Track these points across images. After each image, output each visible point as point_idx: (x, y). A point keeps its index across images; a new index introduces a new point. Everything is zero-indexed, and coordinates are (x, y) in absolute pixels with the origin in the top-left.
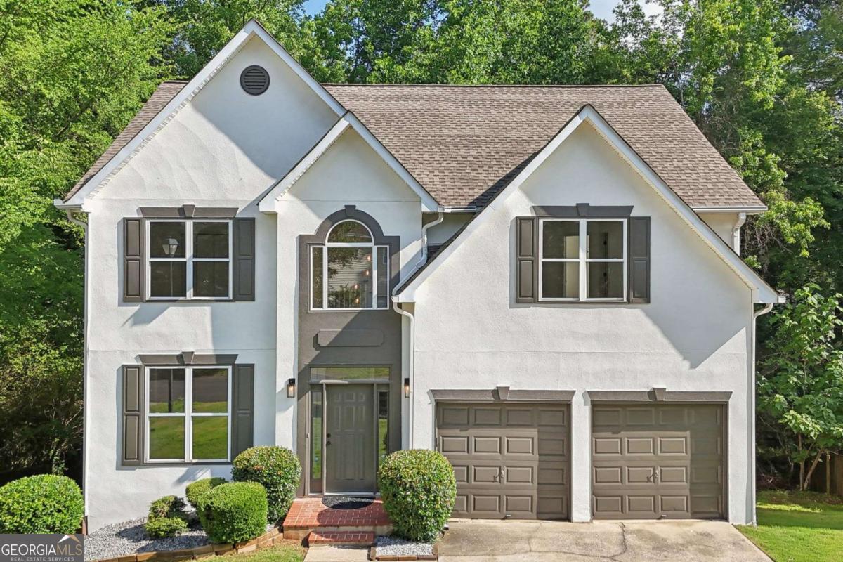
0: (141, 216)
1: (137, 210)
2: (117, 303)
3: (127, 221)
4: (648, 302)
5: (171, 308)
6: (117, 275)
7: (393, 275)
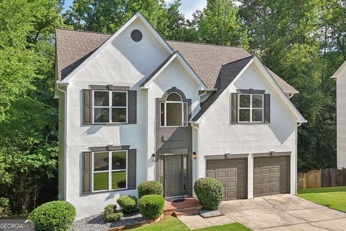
0: (90, 88)
1: (88, 86)
2: (80, 125)
3: (84, 90)
4: (270, 123)
5: (103, 127)
6: (80, 113)
7: (189, 114)
